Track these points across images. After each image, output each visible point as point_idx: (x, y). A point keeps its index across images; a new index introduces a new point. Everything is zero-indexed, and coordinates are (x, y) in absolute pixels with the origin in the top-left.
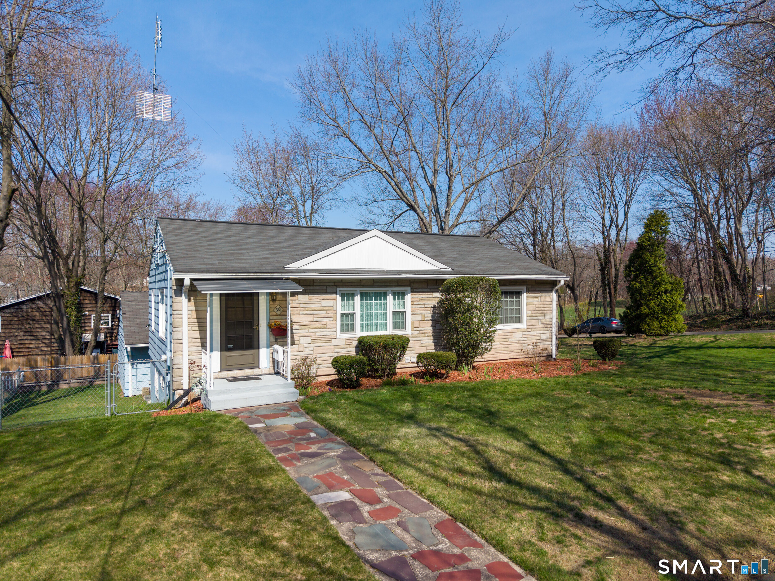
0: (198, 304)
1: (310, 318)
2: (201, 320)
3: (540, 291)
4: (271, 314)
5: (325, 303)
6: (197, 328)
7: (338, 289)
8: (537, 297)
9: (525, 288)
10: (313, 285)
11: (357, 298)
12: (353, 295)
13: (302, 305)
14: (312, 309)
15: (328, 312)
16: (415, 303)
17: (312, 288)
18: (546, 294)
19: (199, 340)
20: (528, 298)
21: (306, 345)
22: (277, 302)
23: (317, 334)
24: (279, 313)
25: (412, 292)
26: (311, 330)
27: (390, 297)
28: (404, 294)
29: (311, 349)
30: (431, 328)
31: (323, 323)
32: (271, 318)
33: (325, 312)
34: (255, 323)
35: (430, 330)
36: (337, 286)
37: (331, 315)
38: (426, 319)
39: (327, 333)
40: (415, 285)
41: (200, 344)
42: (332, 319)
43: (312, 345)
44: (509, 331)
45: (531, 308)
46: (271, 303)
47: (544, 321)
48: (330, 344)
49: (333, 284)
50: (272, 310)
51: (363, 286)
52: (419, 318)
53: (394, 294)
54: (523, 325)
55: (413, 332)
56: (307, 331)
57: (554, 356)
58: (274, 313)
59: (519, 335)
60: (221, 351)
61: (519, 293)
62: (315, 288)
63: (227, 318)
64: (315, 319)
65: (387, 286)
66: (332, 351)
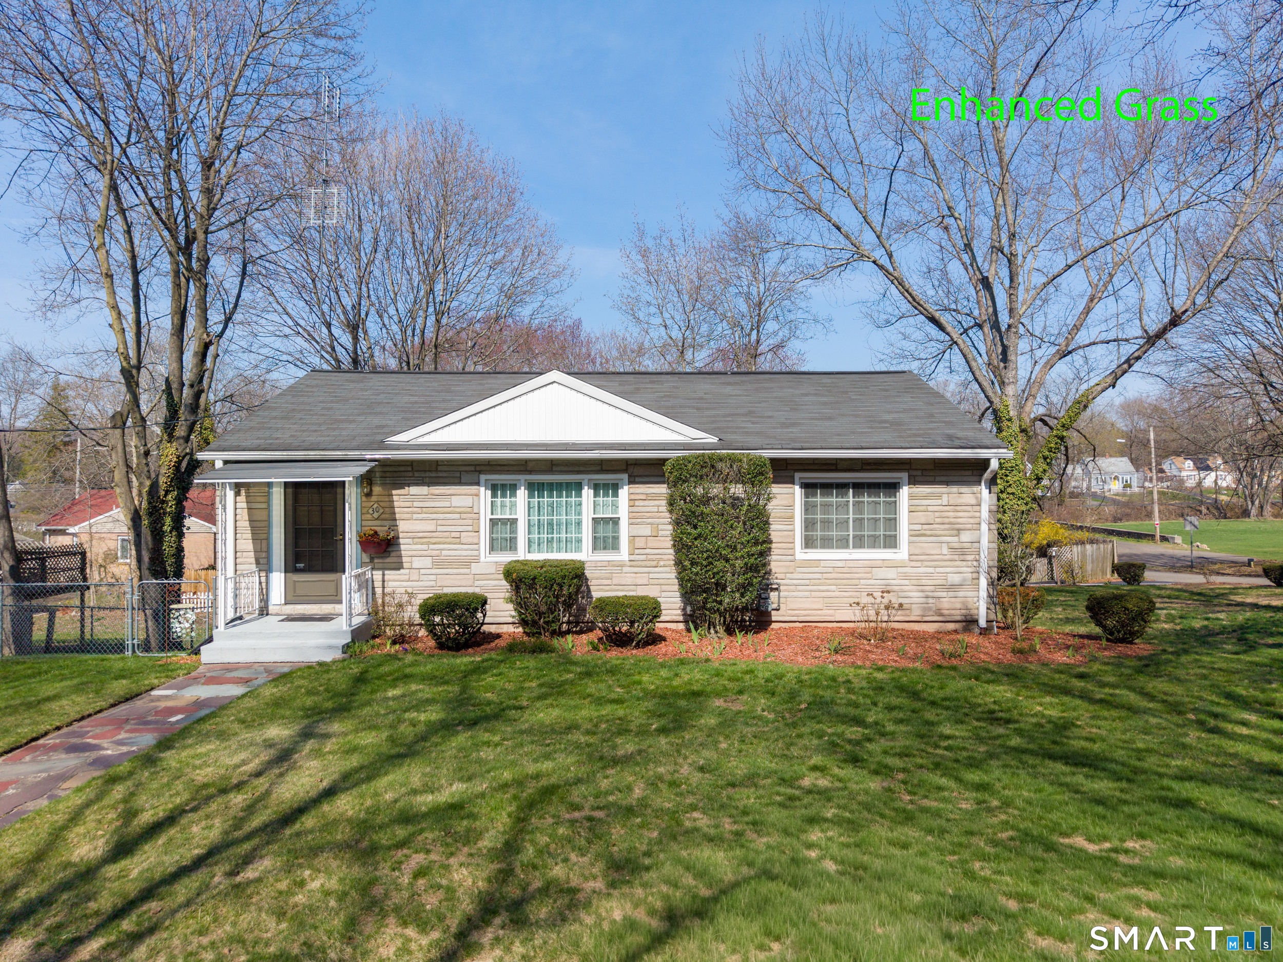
0: (251, 499)
1: (431, 526)
2: (255, 524)
3: (947, 483)
4: (364, 517)
5: (456, 501)
6: (250, 536)
7: (483, 477)
8: (939, 496)
9: (904, 476)
10: (437, 471)
11: (522, 493)
12: (514, 488)
13: (416, 504)
14: (434, 510)
15: (464, 516)
16: (637, 503)
17: (434, 475)
18: (964, 489)
19: (252, 554)
20: (911, 497)
21: (422, 571)
22: (374, 498)
23: (444, 553)
24: (376, 515)
25: (631, 482)
26: (432, 546)
27: (587, 493)
28: (615, 487)
29: (433, 577)
30: (672, 551)
31: (454, 534)
32: (364, 523)
33: (457, 516)
34: (339, 530)
35: (669, 554)
36: (480, 472)
37: (470, 522)
38: (661, 533)
39: (463, 552)
40: (638, 470)
41: (253, 560)
42: (470, 528)
43: (433, 571)
44: (861, 563)
45: (921, 517)
46: (364, 499)
47: (956, 545)
48: (467, 571)
49: (472, 468)
50: (365, 510)
51: (530, 472)
52: (647, 530)
53: (596, 487)
54: (902, 553)
55: (633, 557)
56: (425, 547)
57: (983, 623)
58: (369, 516)
59: (891, 573)
60: (286, 572)
61: (893, 487)
62: (441, 474)
63: (295, 522)
64: (440, 528)
65: (579, 472)
66: (470, 583)
